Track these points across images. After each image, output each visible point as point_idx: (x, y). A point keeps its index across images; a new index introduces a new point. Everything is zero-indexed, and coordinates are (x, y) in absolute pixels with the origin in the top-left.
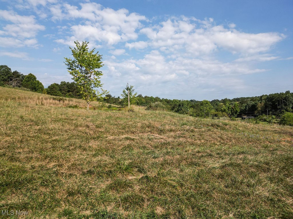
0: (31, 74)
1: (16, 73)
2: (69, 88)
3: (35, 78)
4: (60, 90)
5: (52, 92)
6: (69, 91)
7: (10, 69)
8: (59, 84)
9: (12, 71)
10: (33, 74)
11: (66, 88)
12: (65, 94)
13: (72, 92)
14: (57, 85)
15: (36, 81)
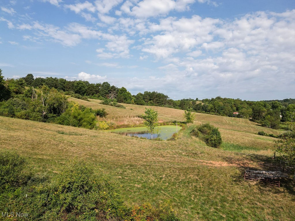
0: (123, 88)
1: (113, 87)
2: (150, 97)
3: (126, 91)
4: (144, 99)
5: (138, 101)
6: (150, 100)
7: (109, 84)
8: (143, 93)
9: (111, 86)
10: (124, 87)
11: (148, 97)
12: (148, 102)
13: (153, 100)
14: (141, 94)
15: (126, 93)
